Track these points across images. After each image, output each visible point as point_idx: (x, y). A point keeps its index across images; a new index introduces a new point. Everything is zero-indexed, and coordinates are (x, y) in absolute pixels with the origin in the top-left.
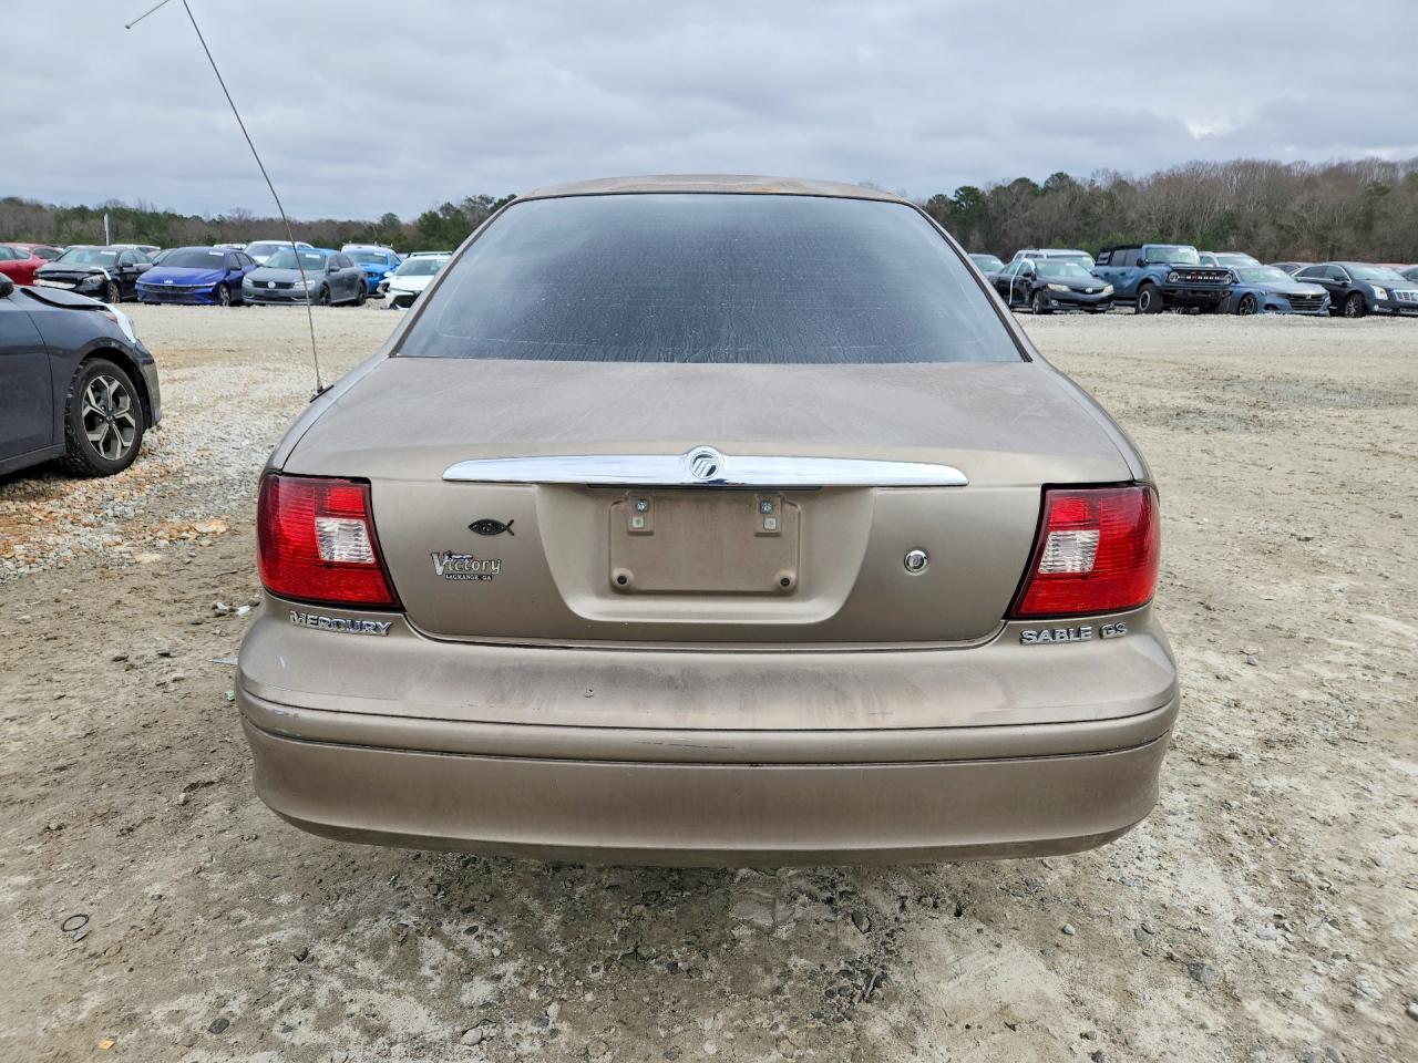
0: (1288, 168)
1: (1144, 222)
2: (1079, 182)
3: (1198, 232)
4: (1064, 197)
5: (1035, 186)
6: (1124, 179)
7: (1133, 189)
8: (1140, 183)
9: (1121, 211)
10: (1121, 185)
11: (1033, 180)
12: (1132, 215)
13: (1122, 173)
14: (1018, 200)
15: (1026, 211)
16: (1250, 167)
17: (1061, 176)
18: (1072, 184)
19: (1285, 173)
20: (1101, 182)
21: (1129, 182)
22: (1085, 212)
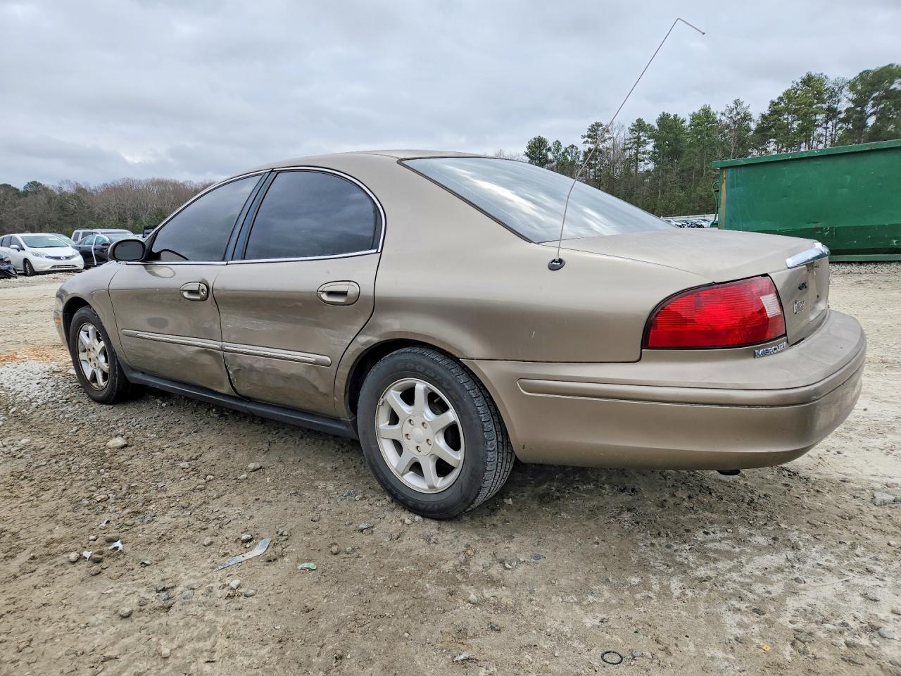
0: (183, 184)
1: (106, 214)
2: (51, 188)
3: (144, 221)
4: (42, 199)
5: (17, 190)
6: (84, 187)
7: (91, 194)
8: (95, 190)
9: (88, 208)
10: (81, 190)
11: (14, 185)
12: (97, 210)
13: (81, 184)
14: (5, 199)
15: (15, 207)
16: (160, 183)
17: (34, 183)
18: (46, 189)
19: (182, 187)
20: (66, 188)
21: (88, 189)
22: (62, 208)
